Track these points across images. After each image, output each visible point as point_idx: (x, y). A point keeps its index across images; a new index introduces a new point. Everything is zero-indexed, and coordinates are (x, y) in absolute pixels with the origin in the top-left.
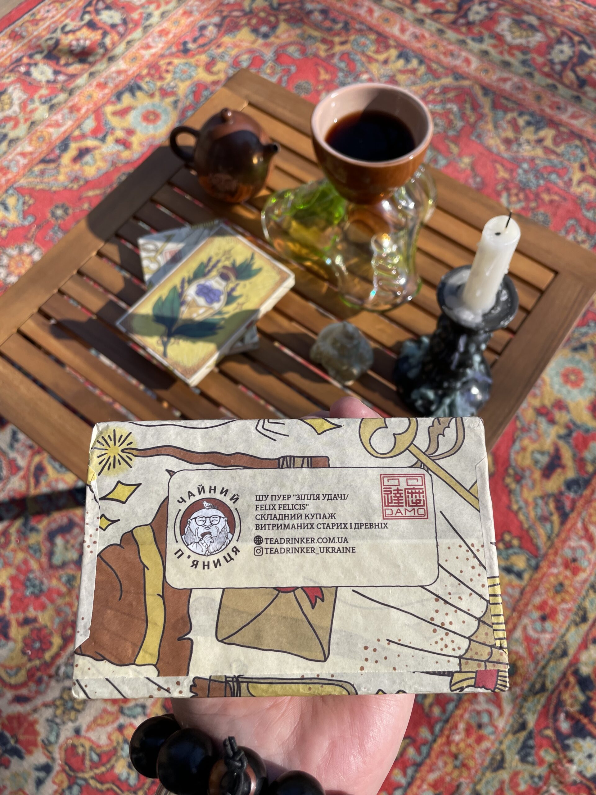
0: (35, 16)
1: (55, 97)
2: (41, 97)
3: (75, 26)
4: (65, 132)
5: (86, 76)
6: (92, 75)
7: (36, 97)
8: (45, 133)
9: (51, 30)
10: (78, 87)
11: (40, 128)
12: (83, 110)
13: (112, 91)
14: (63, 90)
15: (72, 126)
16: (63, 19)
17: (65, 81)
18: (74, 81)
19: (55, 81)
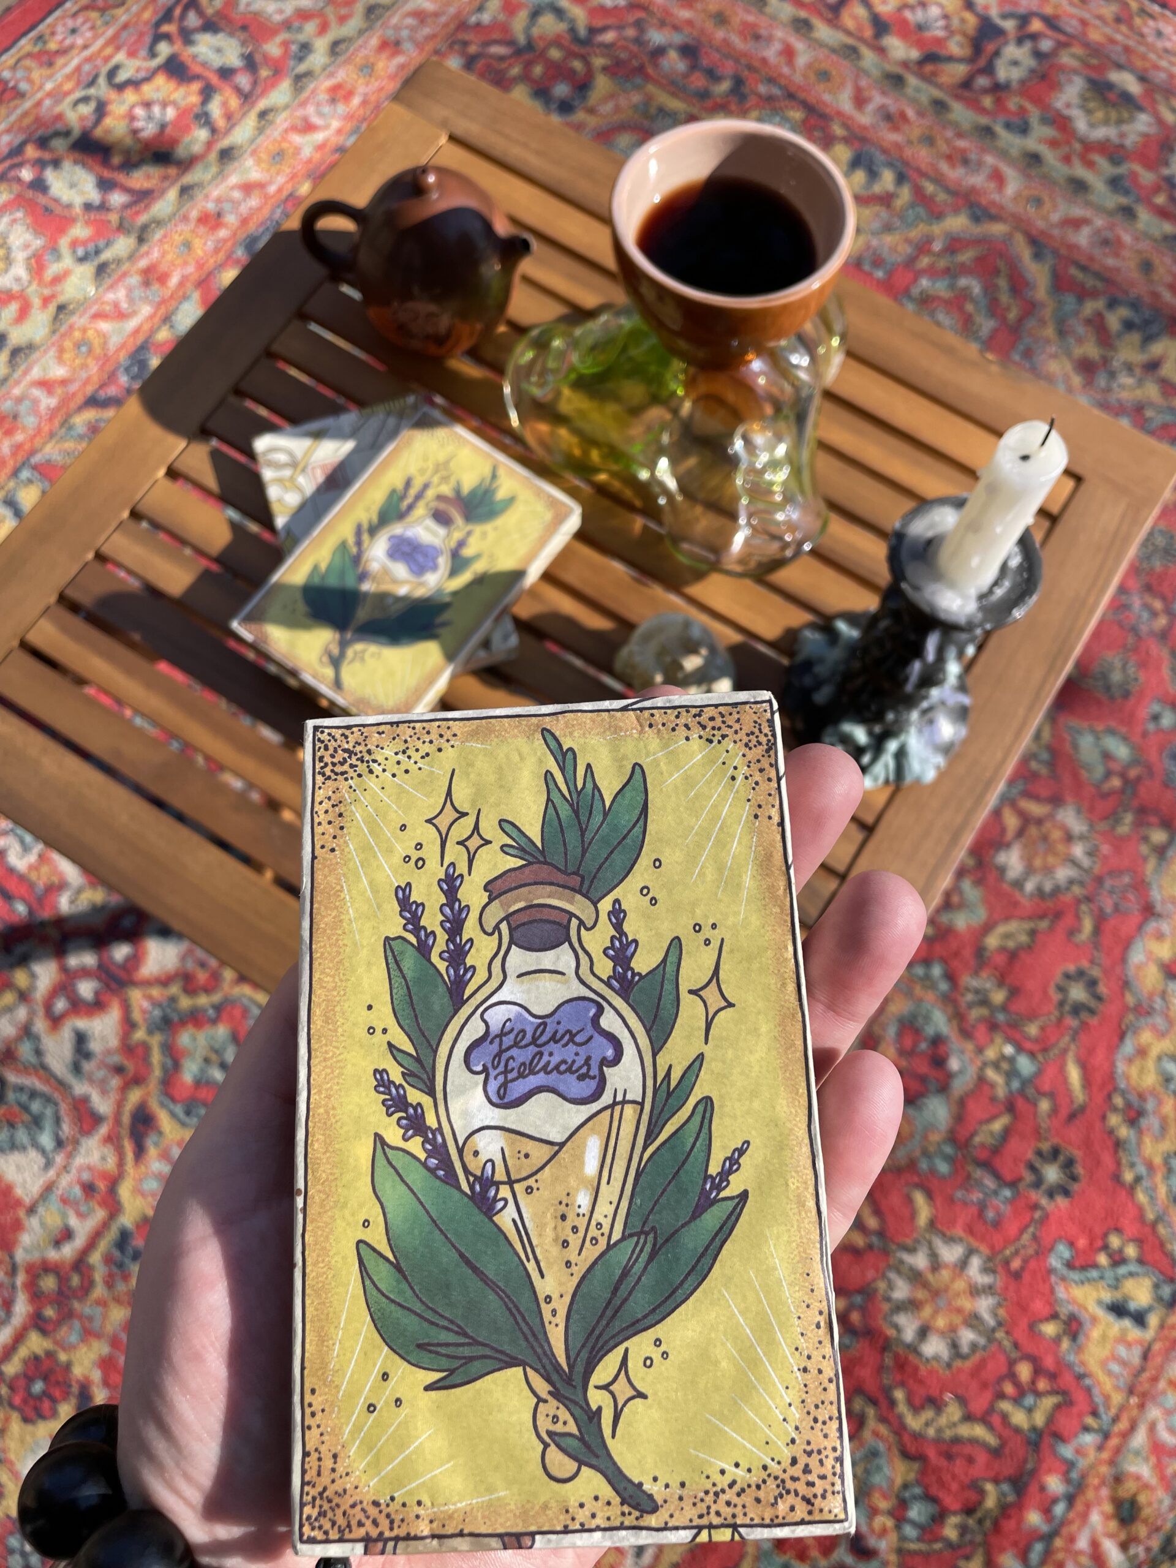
0: (45, 43)
1: (108, 244)
2: (74, 244)
3: (138, 70)
4: (137, 331)
5: (172, 194)
6: (185, 191)
7: (64, 243)
8: (90, 333)
9: (85, 79)
10: (158, 223)
11: (79, 320)
12: (174, 281)
13: (235, 234)
14: (122, 228)
15: (151, 317)
16: (109, 51)
17: (126, 207)
18: (147, 207)
19: (103, 207)
